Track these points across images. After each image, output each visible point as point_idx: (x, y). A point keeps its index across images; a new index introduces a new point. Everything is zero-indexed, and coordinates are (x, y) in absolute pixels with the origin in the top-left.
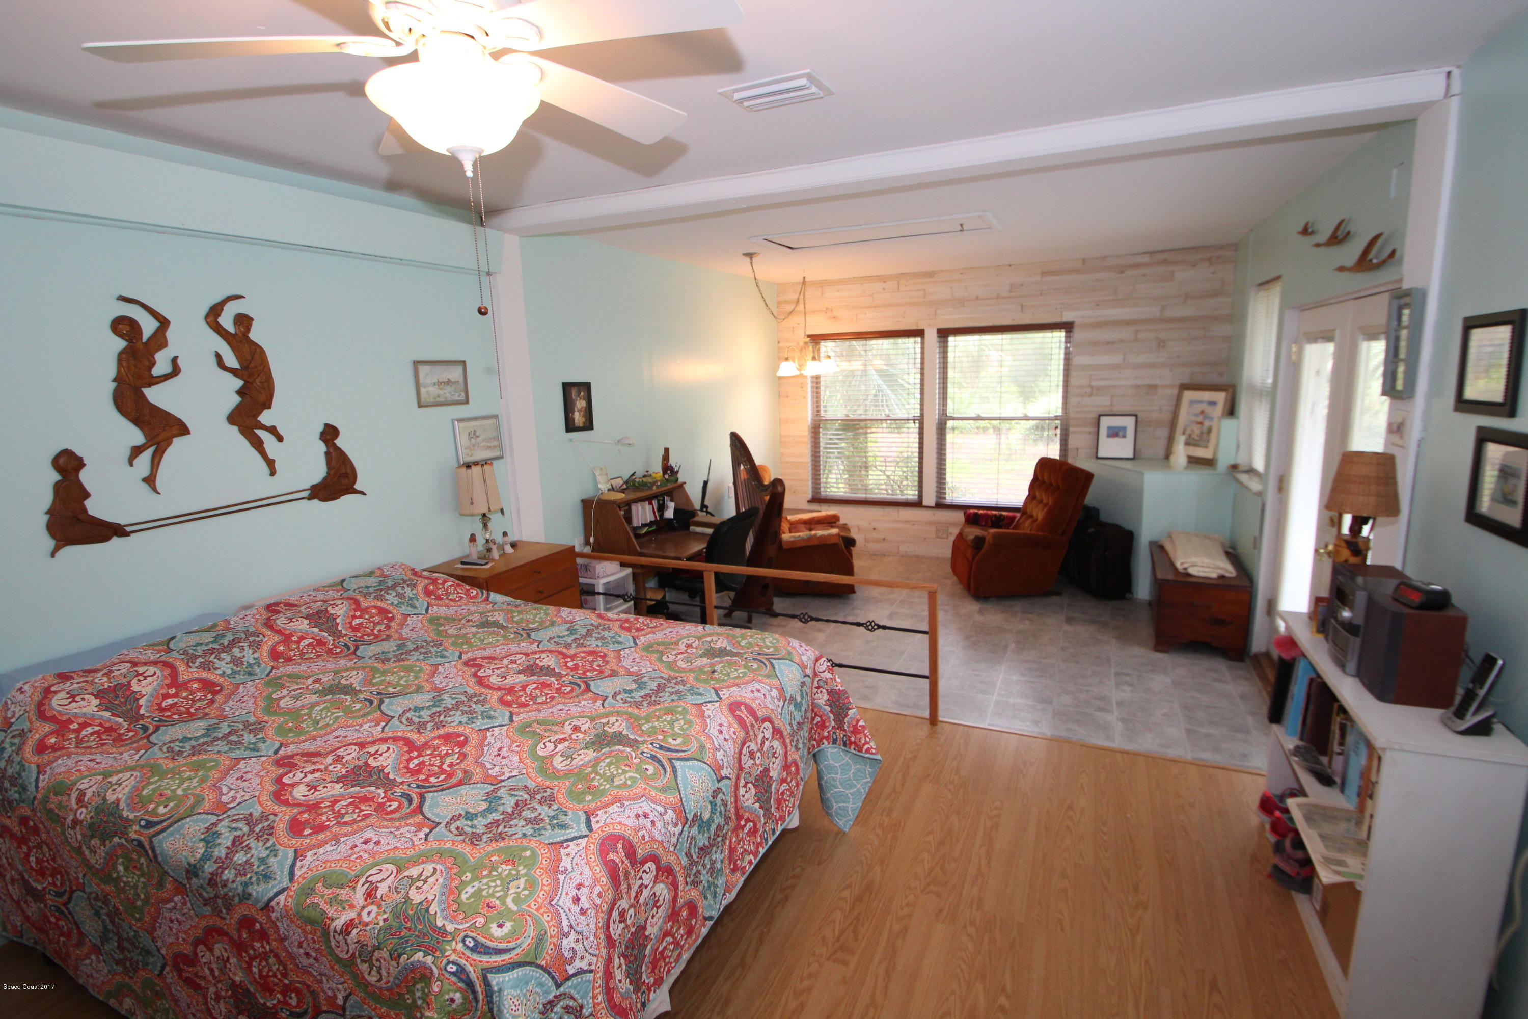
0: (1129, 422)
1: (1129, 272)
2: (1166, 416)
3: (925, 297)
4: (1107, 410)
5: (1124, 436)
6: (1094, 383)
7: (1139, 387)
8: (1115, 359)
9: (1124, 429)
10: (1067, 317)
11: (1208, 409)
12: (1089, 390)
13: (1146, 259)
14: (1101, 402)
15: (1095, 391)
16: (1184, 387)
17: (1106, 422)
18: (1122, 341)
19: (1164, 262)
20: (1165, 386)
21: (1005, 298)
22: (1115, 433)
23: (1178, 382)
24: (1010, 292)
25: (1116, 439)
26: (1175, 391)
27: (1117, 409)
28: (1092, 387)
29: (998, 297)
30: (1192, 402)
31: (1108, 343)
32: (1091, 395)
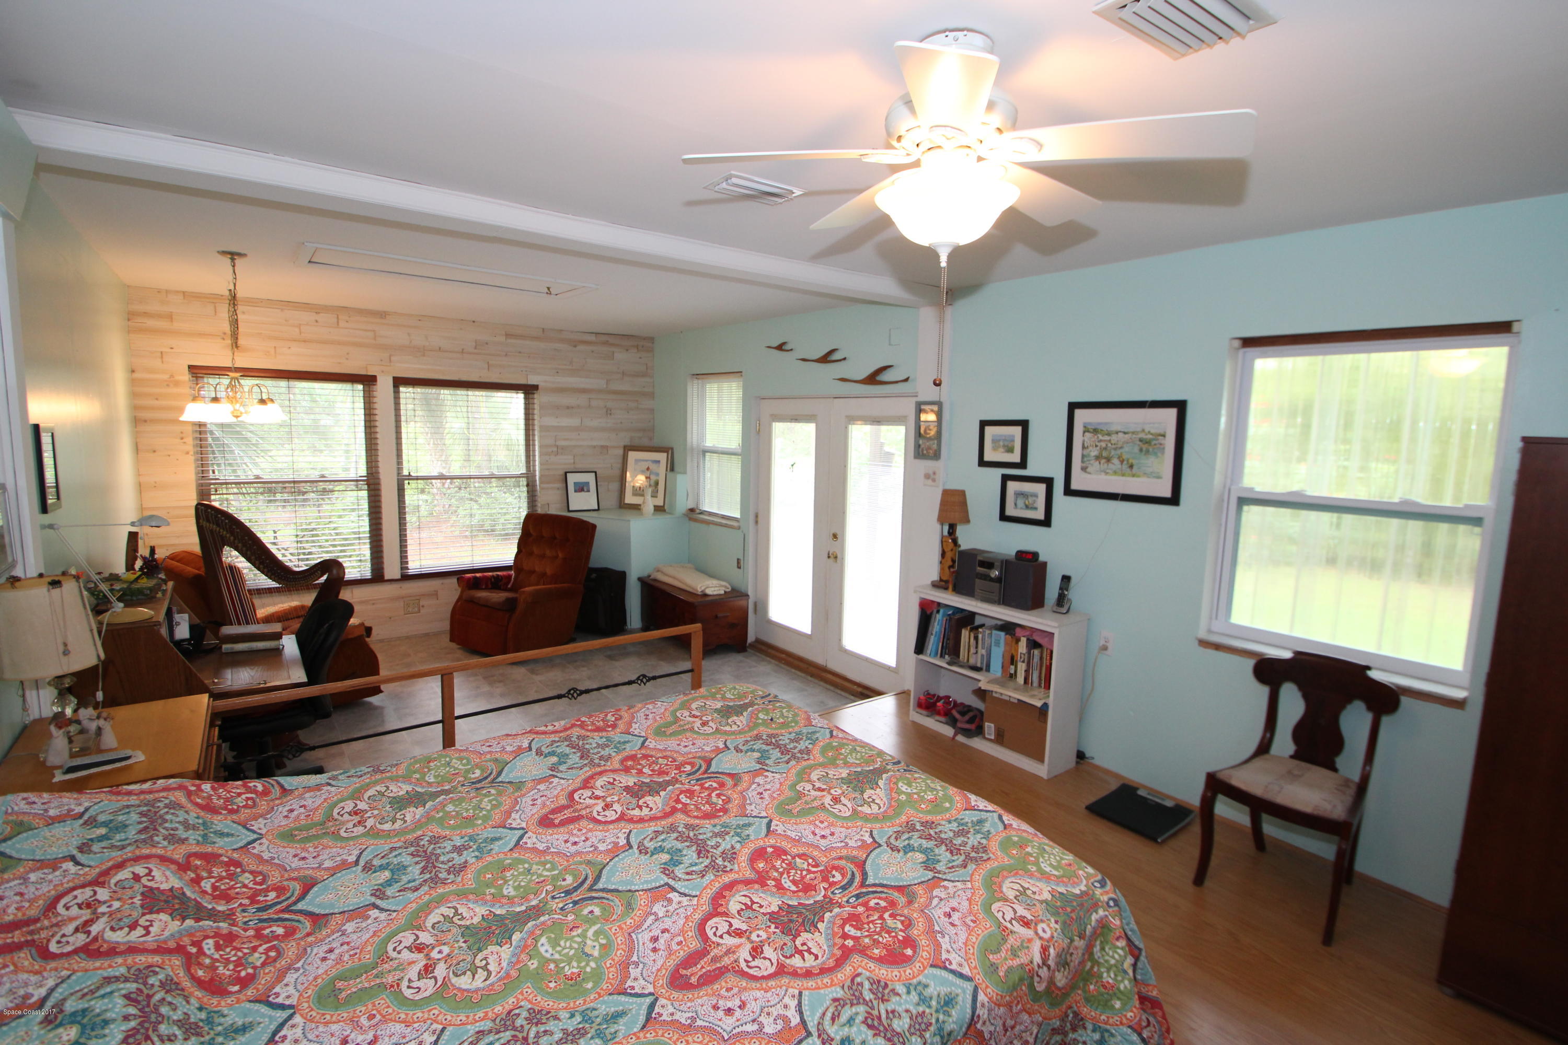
0: (590, 478)
1: (581, 347)
2: (617, 472)
3: (375, 339)
4: (571, 468)
5: (588, 491)
6: (561, 443)
7: (594, 447)
8: (574, 422)
9: (587, 484)
10: (532, 380)
11: (653, 467)
12: (555, 449)
13: (592, 338)
14: (565, 461)
15: (560, 450)
16: (628, 449)
17: (572, 479)
18: (579, 407)
19: (606, 343)
20: (614, 447)
21: (470, 353)
22: (581, 488)
23: (622, 444)
24: (476, 348)
25: (583, 493)
26: (621, 452)
27: (580, 466)
28: (557, 447)
29: (463, 352)
30: (637, 461)
31: (568, 408)
32: (557, 454)
